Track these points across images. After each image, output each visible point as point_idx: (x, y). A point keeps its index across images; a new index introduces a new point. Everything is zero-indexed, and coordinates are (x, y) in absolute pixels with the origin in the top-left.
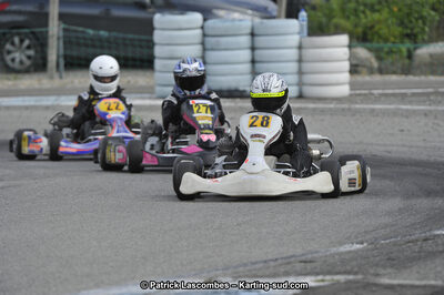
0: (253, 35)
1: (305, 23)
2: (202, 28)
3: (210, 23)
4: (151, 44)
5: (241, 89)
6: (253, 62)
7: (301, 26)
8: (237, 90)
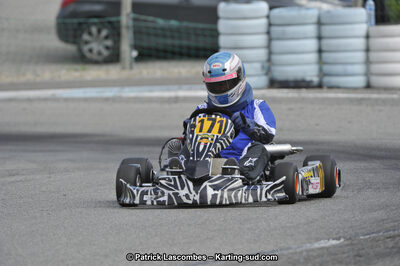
0: (319, 23)
1: (373, 13)
2: (268, 17)
3: (276, 12)
4: (215, 34)
5: (308, 79)
6: (320, 51)
7: (369, 15)
8: (304, 81)
